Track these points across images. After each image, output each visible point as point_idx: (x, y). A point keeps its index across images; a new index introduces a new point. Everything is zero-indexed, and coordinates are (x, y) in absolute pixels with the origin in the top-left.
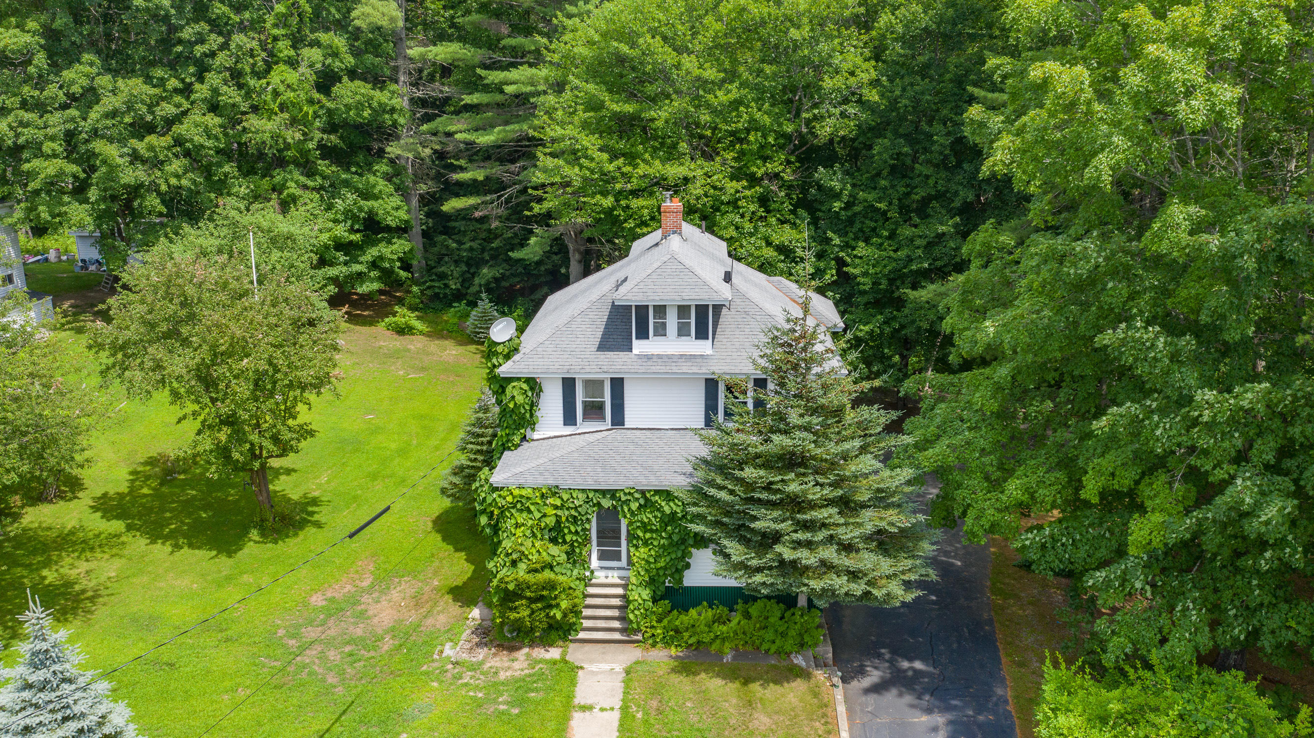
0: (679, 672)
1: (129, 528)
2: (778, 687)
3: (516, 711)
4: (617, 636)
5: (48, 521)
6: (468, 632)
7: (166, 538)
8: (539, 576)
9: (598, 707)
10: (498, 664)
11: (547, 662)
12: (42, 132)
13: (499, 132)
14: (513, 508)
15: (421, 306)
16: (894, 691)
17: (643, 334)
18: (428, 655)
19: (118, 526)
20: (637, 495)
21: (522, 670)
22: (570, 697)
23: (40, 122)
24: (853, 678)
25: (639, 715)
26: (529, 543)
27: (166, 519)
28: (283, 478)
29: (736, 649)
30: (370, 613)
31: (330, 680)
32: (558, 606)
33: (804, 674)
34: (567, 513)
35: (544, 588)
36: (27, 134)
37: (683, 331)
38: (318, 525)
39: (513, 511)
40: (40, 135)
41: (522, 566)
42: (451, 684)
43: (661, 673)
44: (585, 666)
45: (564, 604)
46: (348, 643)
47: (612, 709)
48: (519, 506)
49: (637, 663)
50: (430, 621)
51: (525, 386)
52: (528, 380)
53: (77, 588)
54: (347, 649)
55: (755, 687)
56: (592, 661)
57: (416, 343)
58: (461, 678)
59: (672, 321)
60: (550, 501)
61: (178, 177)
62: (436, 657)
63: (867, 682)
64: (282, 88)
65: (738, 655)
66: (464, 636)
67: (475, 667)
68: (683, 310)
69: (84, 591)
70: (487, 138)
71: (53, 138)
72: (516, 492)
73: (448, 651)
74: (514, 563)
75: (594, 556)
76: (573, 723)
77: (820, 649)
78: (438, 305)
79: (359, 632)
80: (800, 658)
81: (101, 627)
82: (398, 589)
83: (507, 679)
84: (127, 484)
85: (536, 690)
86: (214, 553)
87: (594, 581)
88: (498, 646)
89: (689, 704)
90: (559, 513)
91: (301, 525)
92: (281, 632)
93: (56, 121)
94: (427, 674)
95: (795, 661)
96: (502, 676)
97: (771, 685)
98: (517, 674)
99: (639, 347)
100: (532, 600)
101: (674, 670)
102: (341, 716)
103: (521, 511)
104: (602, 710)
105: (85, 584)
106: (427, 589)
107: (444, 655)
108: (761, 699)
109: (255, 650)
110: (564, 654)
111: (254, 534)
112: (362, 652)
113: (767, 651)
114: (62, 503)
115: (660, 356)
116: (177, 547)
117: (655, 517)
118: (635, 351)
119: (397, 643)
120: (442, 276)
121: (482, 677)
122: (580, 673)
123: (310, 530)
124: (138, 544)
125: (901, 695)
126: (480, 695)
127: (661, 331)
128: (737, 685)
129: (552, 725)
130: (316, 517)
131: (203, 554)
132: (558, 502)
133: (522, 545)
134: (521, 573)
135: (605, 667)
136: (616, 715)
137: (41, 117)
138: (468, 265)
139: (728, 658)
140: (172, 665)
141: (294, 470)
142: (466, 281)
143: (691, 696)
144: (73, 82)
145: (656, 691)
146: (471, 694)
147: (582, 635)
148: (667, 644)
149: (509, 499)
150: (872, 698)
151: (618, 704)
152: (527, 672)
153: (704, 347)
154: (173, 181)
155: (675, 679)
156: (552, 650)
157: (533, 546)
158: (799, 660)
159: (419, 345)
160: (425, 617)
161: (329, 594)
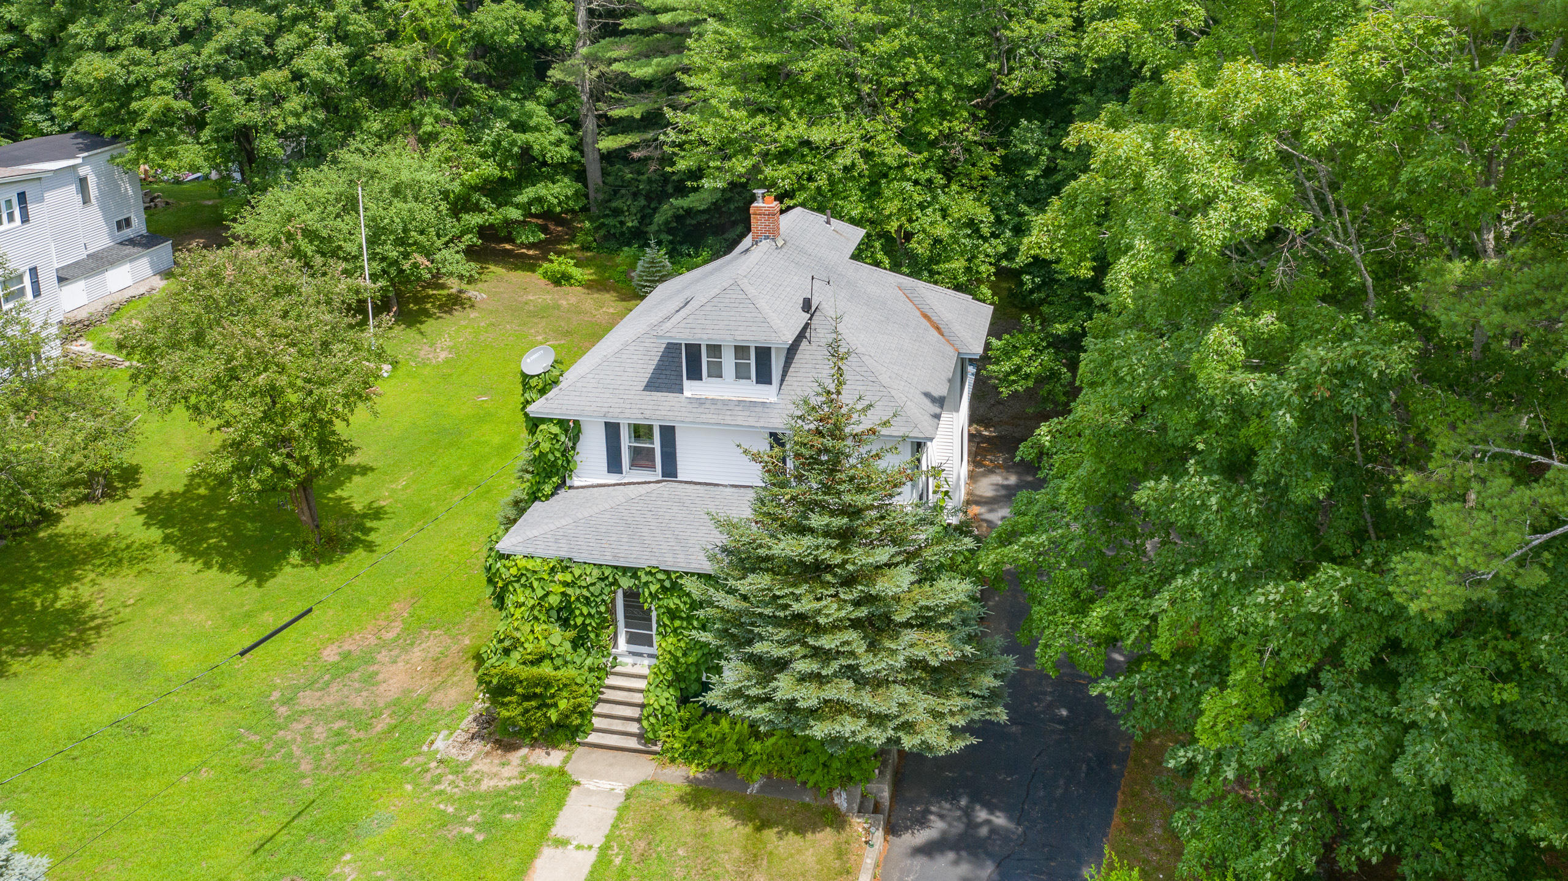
0: (688, 803)
1: (167, 539)
2: (797, 838)
3: (480, 838)
4: (633, 743)
5: (85, 526)
6: (471, 718)
7: (198, 555)
8: (535, 671)
9: (575, 843)
10: (485, 769)
11: (540, 769)
12: (153, 70)
13: (658, 65)
14: (518, 581)
15: (594, 244)
16: (951, 856)
17: (695, 374)
18: (418, 744)
19: (155, 534)
20: (660, 576)
21: (509, 779)
22: (548, 826)
23: (152, 60)
24: (907, 828)
25: (617, 861)
26: (527, 628)
27: (208, 529)
28: (356, 479)
29: (769, 777)
30: (381, 677)
31: (304, 767)
32: (555, 705)
33: (838, 820)
34: (578, 592)
35: (537, 685)
36: (139, 71)
37: (741, 373)
38: (370, 547)
39: (516, 585)
40: (151, 73)
41: (516, 655)
42: (425, 790)
43: (667, 801)
44: (583, 781)
45: (563, 704)
46: (341, 717)
47: (590, 847)
48: (523, 580)
49: (645, 783)
50: (438, 696)
51: (556, 430)
52: (562, 423)
53: (88, 612)
54: (337, 725)
55: (770, 834)
56: (592, 776)
57: (571, 297)
58: (439, 782)
59: (728, 361)
60: (559, 576)
61: (297, 115)
62: (425, 748)
63: (922, 836)
64: (421, 13)
65: (771, 784)
66: (464, 724)
67: (459, 769)
68: (741, 351)
69: (93, 618)
70: (645, 69)
71: (164, 76)
72: (522, 563)
73: (440, 744)
74: (507, 652)
75: (622, 639)
76: (539, 863)
77: (873, 787)
78: (613, 244)
79: (359, 702)
80: (844, 795)
81: (92, 672)
82: (424, 646)
83: (487, 792)
84: (185, 481)
85: (515, 810)
86: (245, 578)
87: (618, 669)
88: (496, 742)
89: (681, 852)
90: (569, 591)
91: (349, 546)
92: (276, 695)
93: (172, 59)
94: (406, 771)
95: (836, 801)
96: (486, 785)
97: (791, 833)
98: (501, 784)
99: (691, 389)
100: (526, 698)
101: (683, 800)
102: (294, 818)
103: (524, 586)
104: (579, 847)
105: (96, 608)
106: (455, 648)
107: (434, 747)
108: (771, 853)
109: (238, 717)
110: (566, 761)
111: (295, 556)
112: (353, 732)
113: (804, 783)
114: (108, 503)
115: (714, 402)
116: (208, 565)
117: (685, 603)
118: (687, 393)
119: (394, 722)
120: (617, 212)
121: (462, 784)
122: (575, 790)
123: (360, 553)
124: (168, 559)
125: (956, 863)
126: (450, 810)
127: (716, 372)
128: (749, 829)
129: (512, 863)
130: (372, 537)
131: (234, 577)
132: (569, 578)
133: (517, 629)
134: (513, 664)
135: (605, 785)
136: (591, 857)
137: (154, 54)
138: (648, 198)
139: (754, 788)
140: (144, 730)
141: (372, 469)
142: (645, 218)
143: (689, 839)
144: (187, 15)
145: (648, 829)
146: (442, 806)
147: (593, 738)
148: (688, 761)
149: (514, 571)
150: (920, 862)
151: (598, 841)
152: (514, 782)
153: (767, 394)
154: (291, 121)
155: (682, 812)
156: (554, 753)
157: (532, 631)
158: (841, 800)
159: (573, 300)
160: (436, 689)
161: (346, 647)
